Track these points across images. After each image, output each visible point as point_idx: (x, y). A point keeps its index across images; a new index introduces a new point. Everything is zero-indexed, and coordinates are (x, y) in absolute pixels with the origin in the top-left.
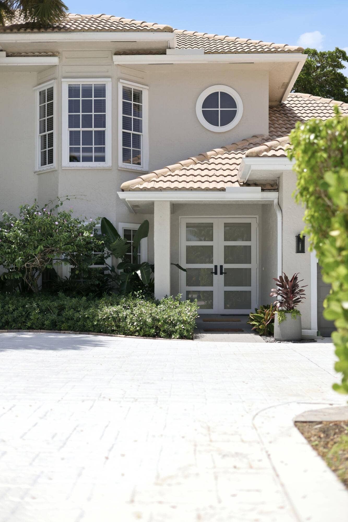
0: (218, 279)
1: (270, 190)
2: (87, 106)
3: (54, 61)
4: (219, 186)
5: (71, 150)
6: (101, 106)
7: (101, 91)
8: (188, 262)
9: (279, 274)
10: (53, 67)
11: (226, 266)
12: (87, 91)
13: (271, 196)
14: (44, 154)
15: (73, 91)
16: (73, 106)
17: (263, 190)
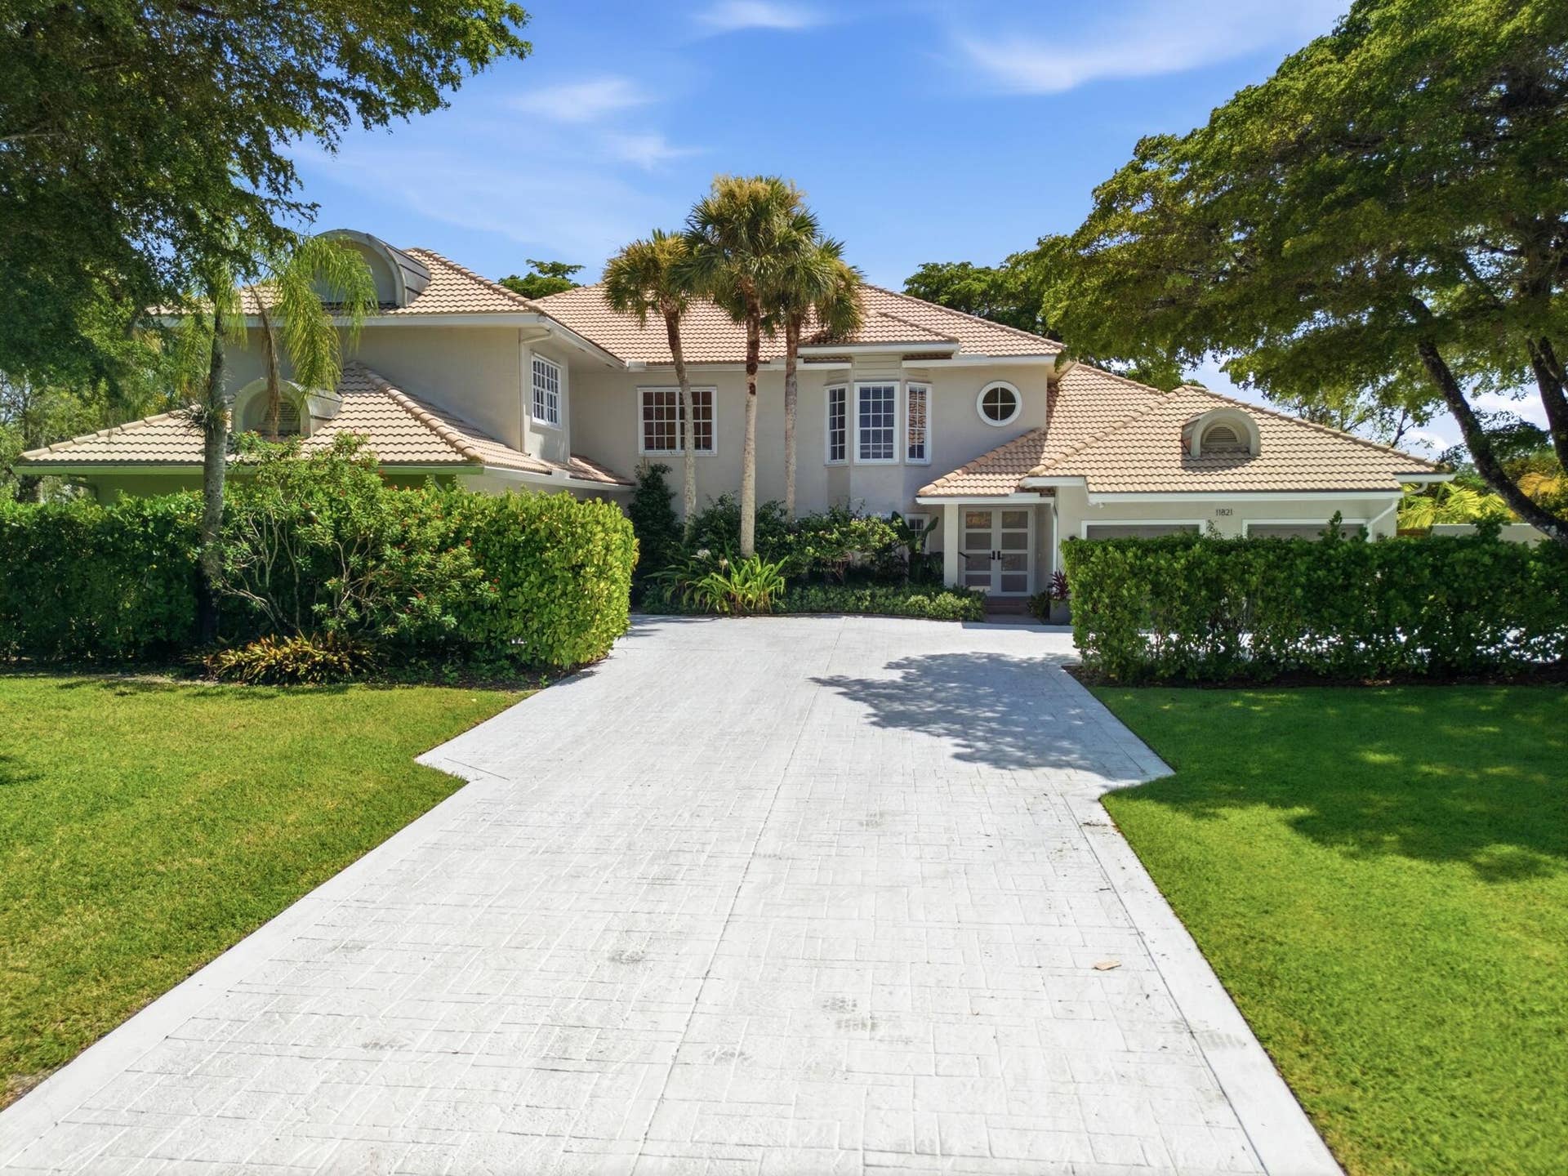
0: (996, 565)
1: (1047, 495)
2: (877, 407)
3: (847, 366)
4: (1001, 491)
5: (862, 448)
6: (889, 407)
7: (889, 392)
8: (967, 548)
9: (1055, 570)
10: (846, 370)
11: (1003, 552)
12: (877, 392)
13: (1049, 500)
14: (834, 449)
15: (864, 393)
16: (864, 407)
17: (1041, 495)
